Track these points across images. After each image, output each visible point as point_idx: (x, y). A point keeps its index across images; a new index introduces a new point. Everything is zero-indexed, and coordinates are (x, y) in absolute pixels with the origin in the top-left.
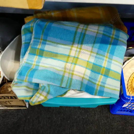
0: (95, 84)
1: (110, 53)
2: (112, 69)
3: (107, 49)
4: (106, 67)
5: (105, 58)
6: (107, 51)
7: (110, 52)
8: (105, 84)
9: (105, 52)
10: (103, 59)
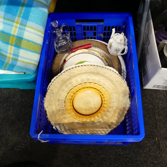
0: (6, 56)
1: (23, 17)
2: (25, 38)
3: (19, 13)
4: (16, 35)
5: (15, 24)
6: (18, 15)
7: (22, 15)
8: (18, 56)
9: (16, 15)
10: (12, 26)
